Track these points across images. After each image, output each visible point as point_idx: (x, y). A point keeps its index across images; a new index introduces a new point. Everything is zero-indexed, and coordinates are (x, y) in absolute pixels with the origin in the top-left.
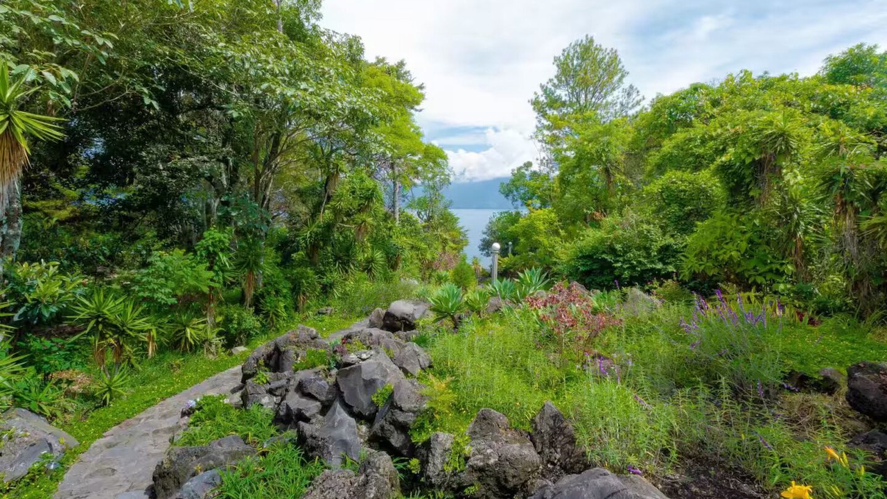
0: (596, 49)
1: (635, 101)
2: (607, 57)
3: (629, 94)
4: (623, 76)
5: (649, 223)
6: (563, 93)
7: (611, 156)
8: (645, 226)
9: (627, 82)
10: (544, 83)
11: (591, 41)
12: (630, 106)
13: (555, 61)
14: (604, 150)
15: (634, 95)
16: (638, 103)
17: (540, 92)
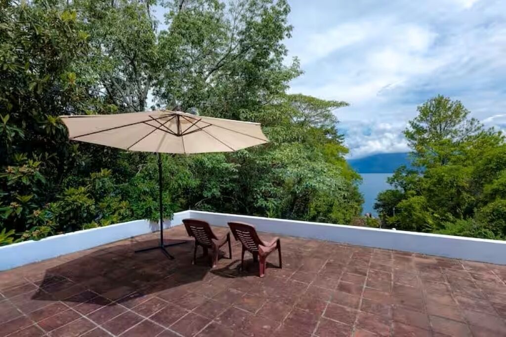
0: (446, 100)
1: (476, 128)
2: (454, 105)
3: (472, 124)
4: (466, 114)
5: (485, 228)
6: (424, 125)
7: (459, 184)
8: (483, 230)
9: (469, 117)
10: (412, 120)
11: (442, 98)
12: (473, 130)
13: (418, 109)
14: (454, 180)
15: (476, 123)
16: (479, 128)
17: (409, 125)
